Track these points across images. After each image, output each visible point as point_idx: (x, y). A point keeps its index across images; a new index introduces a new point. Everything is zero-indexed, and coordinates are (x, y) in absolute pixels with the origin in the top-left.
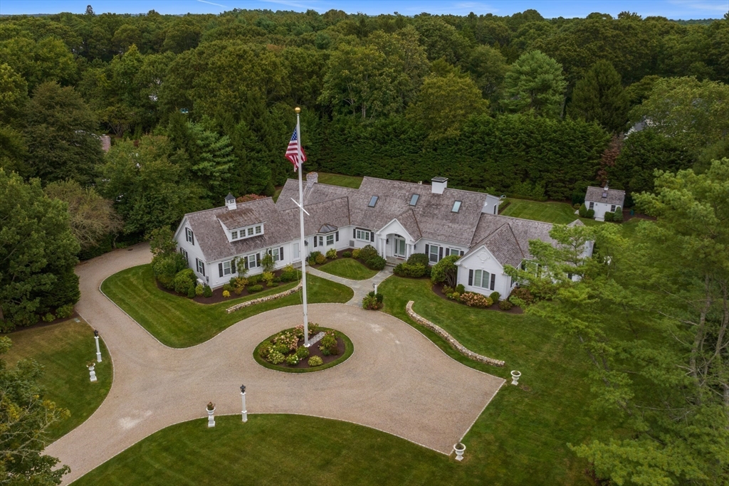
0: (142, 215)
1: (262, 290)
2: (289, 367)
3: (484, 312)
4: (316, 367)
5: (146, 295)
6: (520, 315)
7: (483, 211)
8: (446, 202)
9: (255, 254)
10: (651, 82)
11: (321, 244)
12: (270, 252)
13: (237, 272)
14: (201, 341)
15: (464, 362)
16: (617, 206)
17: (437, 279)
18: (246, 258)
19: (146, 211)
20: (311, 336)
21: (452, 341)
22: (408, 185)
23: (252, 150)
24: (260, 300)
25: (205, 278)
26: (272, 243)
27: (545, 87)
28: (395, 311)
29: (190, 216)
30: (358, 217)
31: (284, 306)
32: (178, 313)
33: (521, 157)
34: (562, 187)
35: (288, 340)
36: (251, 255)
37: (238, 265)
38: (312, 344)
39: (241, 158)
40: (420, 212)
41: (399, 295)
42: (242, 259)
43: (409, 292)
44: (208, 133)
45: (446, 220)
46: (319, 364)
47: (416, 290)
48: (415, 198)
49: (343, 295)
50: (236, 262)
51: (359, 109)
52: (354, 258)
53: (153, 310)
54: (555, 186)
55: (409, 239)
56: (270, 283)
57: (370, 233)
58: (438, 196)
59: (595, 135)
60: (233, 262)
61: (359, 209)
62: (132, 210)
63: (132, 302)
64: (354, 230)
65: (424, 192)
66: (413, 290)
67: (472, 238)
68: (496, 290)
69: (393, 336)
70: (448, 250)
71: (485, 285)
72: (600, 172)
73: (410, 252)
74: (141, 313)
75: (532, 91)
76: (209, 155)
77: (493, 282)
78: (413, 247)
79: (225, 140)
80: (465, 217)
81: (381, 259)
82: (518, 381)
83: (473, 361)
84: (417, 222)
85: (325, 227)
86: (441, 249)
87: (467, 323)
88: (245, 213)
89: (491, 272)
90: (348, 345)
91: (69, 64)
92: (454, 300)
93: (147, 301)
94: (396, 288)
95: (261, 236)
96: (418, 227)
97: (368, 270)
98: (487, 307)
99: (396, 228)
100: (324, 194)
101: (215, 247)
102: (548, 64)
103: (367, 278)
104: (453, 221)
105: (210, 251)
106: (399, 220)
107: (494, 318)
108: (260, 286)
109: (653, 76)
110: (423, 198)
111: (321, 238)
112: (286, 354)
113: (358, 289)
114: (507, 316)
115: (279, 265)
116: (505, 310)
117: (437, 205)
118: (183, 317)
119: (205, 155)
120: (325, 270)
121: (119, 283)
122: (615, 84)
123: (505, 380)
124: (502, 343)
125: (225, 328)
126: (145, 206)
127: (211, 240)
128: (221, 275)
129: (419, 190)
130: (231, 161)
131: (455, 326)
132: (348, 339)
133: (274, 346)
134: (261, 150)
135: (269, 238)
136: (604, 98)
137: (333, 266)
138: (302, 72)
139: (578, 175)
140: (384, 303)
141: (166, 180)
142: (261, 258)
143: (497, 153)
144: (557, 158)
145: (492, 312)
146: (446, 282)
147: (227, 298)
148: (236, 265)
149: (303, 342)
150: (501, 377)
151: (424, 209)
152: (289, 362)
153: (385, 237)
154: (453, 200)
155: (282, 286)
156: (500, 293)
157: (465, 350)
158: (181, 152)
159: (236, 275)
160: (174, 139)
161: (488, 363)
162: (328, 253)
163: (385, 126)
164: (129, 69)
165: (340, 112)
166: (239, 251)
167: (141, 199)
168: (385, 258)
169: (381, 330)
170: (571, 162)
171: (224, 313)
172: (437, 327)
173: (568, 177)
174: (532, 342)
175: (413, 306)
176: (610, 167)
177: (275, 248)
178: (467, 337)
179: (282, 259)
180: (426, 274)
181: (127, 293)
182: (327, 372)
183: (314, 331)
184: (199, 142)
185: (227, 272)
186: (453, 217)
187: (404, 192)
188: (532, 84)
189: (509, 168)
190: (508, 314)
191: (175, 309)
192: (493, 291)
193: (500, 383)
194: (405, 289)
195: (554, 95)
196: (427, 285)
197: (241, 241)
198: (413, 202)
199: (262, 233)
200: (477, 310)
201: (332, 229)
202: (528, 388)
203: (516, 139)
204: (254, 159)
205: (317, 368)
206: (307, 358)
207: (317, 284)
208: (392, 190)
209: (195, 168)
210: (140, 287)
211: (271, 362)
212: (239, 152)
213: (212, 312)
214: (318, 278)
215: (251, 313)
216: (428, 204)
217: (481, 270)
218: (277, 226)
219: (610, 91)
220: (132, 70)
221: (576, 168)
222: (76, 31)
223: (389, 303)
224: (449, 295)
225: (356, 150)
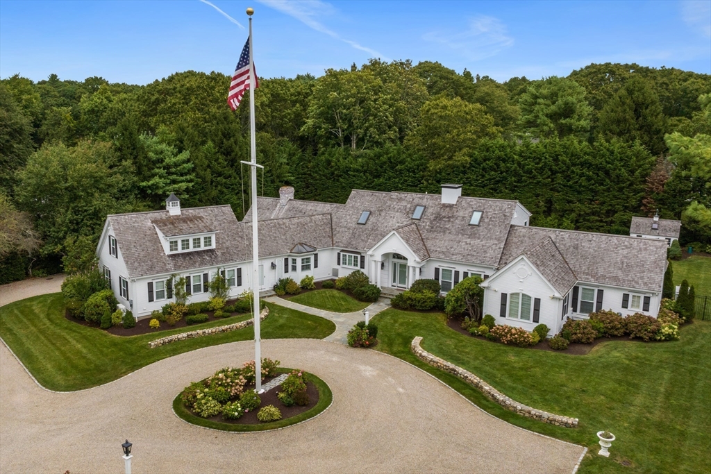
0: (66, 233)
1: (206, 320)
2: (226, 422)
3: (528, 352)
4: (270, 424)
5: (45, 324)
6: (582, 357)
7: (512, 223)
8: (461, 213)
9: (202, 274)
10: (678, 123)
11: (294, 268)
12: (223, 273)
13: (174, 296)
14: (100, 382)
15: (512, 420)
16: (672, 239)
17: (454, 309)
18: (188, 278)
19: (72, 228)
20: (267, 378)
21: (487, 388)
22: (409, 196)
23: (220, 175)
24: (200, 332)
25: (128, 303)
26: (226, 261)
27: (568, 111)
28: (395, 349)
29: (115, 218)
30: (343, 237)
31: (234, 341)
32: (79, 346)
33: (545, 185)
34: (597, 221)
35: (229, 380)
36: (194, 274)
37: (176, 286)
38: (268, 389)
39: (204, 181)
40: (427, 227)
41: (400, 331)
42: (182, 279)
43: (414, 327)
44: (164, 146)
45: (463, 235)
46: (275, 418)
47: (423, 324)
48: (419, 211)
49: (322, 329)
50: (173, 283)
51: (347, 140)
52: (338, 289)
53: (46, 342)
54: (588, 221)
55: (413, 259)
56: (219, 313)
57: (359, 256)
58: (451, 206)
59: (637, 157)
60: (169, 283)
61: (345, 227)
62: (54, 226)
63: (21, 332)
64: (339, 254)
65: (430, 203)
66: (419, 324)
67: (499, 256)
68: (541, 322)
69: (393, 381)
70: (466, 274)
71: (524, 316)
72: (644, 201)
73: (413, 277)
74: (28, 344)
75: (553, 117)
76: (162, 171)
77: (537, 310)
78: (418, 271)
79: (184, 155)
80: (489, 231)
81: (375, 287)
82: (609, 450)
83: (525, 418)
84: (422, 239)
85: (300, 247)
86: (457, 273)
87: (507, 365)
88: (191, 220)
89: (533, 296)
90: (324, 392)
91: (32, 103)
92: (480, 336)
93: (42, 332)
94: (396, 321)
95: (212, 251)
96: (424, 245)
97: (356, 302)
98: (530, 345)
99: (395, 244)
100: (301, 212)
101: (145, 261)
102: (570, 88)
103: (355, 310)
104: (472, 236)
105: (136, 264)
106: (399, 233)
107: (544, 359)
108: (205, 316)
109: (680, 118)
110: (430, 210)
111: (294, 261)
112: (223, 402)
113: (343, 323)
114: (563, 357)
115: (234, 292)
116: (558, 349)
117: (449, 217)
118: (84, 351)
119: (157, 170)
120: (297, 301)
121: (16, 311)
122: (653, 103)
123: (586, 449)
124: (566, 392)
125: (141, 366)
126: (71, 222)
127: (140, 250)
128: (151, 299)
129: (425, 201)
130: (191, 181)
131: (488, 368)
132: (324, 385)
133: (207, 390)
134: (230, 176)
135: (223, 254)
136: (641, 118)
137: (308, 297)
138: (285, 100)
139: (618, 205)
140: (378, 339)
141: (102, 191)
142: (210, 280)
143: (515, 182)
144: (590, 185)
145: (541, 352)
146: (466, 314)
147: (155, 329)
148: (173, 287)
149: (254, 386)
150: (578, 442)
151: (431, 223)
152: (227, 414)
153: (379, 258)
154: (471, 210)
155: (236, 317)
156: (548, 327)
157: (509, 401)
158: (127, 163)
159: (173, 300)
160: (120, 149)
161: (551, 421)
162: (302, 282)
163: (378, 156)
164: (96, 106)
165: (326, 145)
166: (177, 267)
167: (67, 211)
168: (379, 286)
169: (375, 373)
170: (608, 190)
171: (147, 347)
172: (460, 370)
173: (605, 208)
174: (613, 392)
175: (422, 343)
176: (658, 194)
177: (230, 269)
178: (509, 383)
179: (239, 284)
180: (438, 306)
181: (21, 322)
182: (287, 431)
183: (271, 371)
184: (151, 154)
185: (160, 295)
186: (472, 231)
187: (404, 203)
188: (553, 108)
189: (530, 200)
190: (564, 355)
191: (77, 341)
192: (536, 325)
193: (579, 453)
194: (408, 324)
195: (579, 120)
196: (440, 319)
197: (182, 254)
198: (417, 214)
199: (214, 246)
200: (516, 349)
201: (309, 249)
202: (630, 463)
203: (538, 163)
204: (221, 185)
205: (272, 425)
206: (256, 408)
207: (286, 316)
208: (389, 202)
209: (144, 184)
210: (42, 316)
211: (198, 414)
212: (202, 173)
213: (129, 345)
214: (286, 309)
215: (185, 349)
216: (437, 217)
217: (518, 294)
218: (235, 240)
219: (648, 110)
220: (99, 108)
221: (614, 196)
222: (59, 92)
223: (386, 340)
224: (471, 330)
225: (343, 184)
